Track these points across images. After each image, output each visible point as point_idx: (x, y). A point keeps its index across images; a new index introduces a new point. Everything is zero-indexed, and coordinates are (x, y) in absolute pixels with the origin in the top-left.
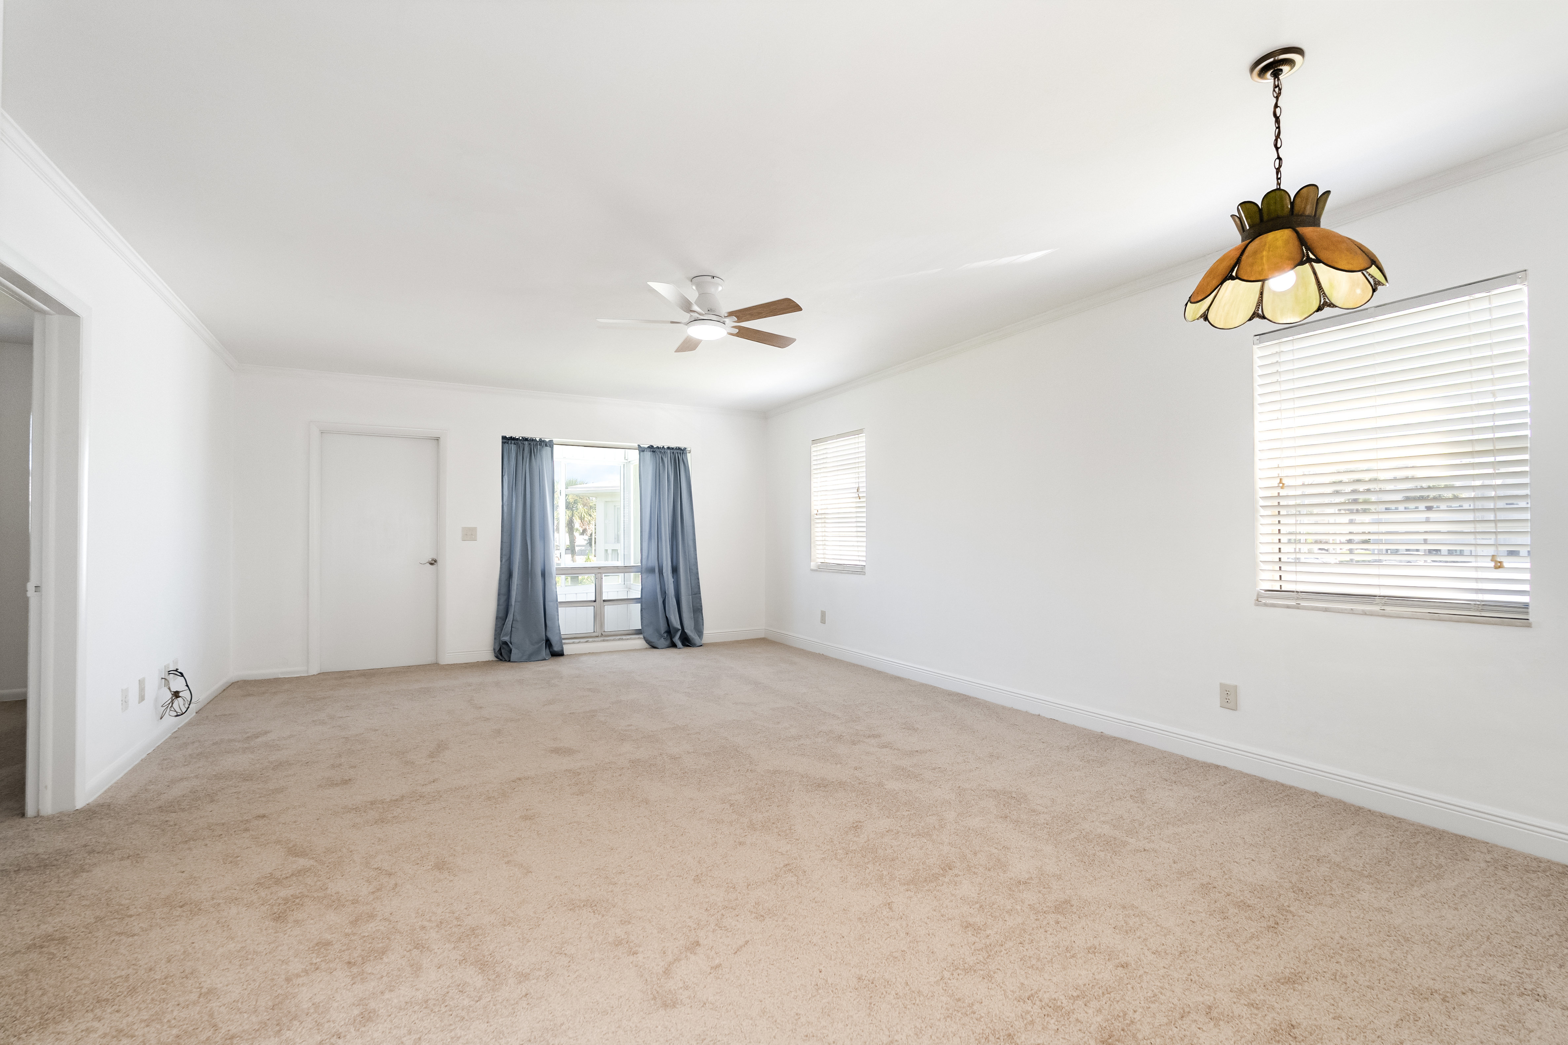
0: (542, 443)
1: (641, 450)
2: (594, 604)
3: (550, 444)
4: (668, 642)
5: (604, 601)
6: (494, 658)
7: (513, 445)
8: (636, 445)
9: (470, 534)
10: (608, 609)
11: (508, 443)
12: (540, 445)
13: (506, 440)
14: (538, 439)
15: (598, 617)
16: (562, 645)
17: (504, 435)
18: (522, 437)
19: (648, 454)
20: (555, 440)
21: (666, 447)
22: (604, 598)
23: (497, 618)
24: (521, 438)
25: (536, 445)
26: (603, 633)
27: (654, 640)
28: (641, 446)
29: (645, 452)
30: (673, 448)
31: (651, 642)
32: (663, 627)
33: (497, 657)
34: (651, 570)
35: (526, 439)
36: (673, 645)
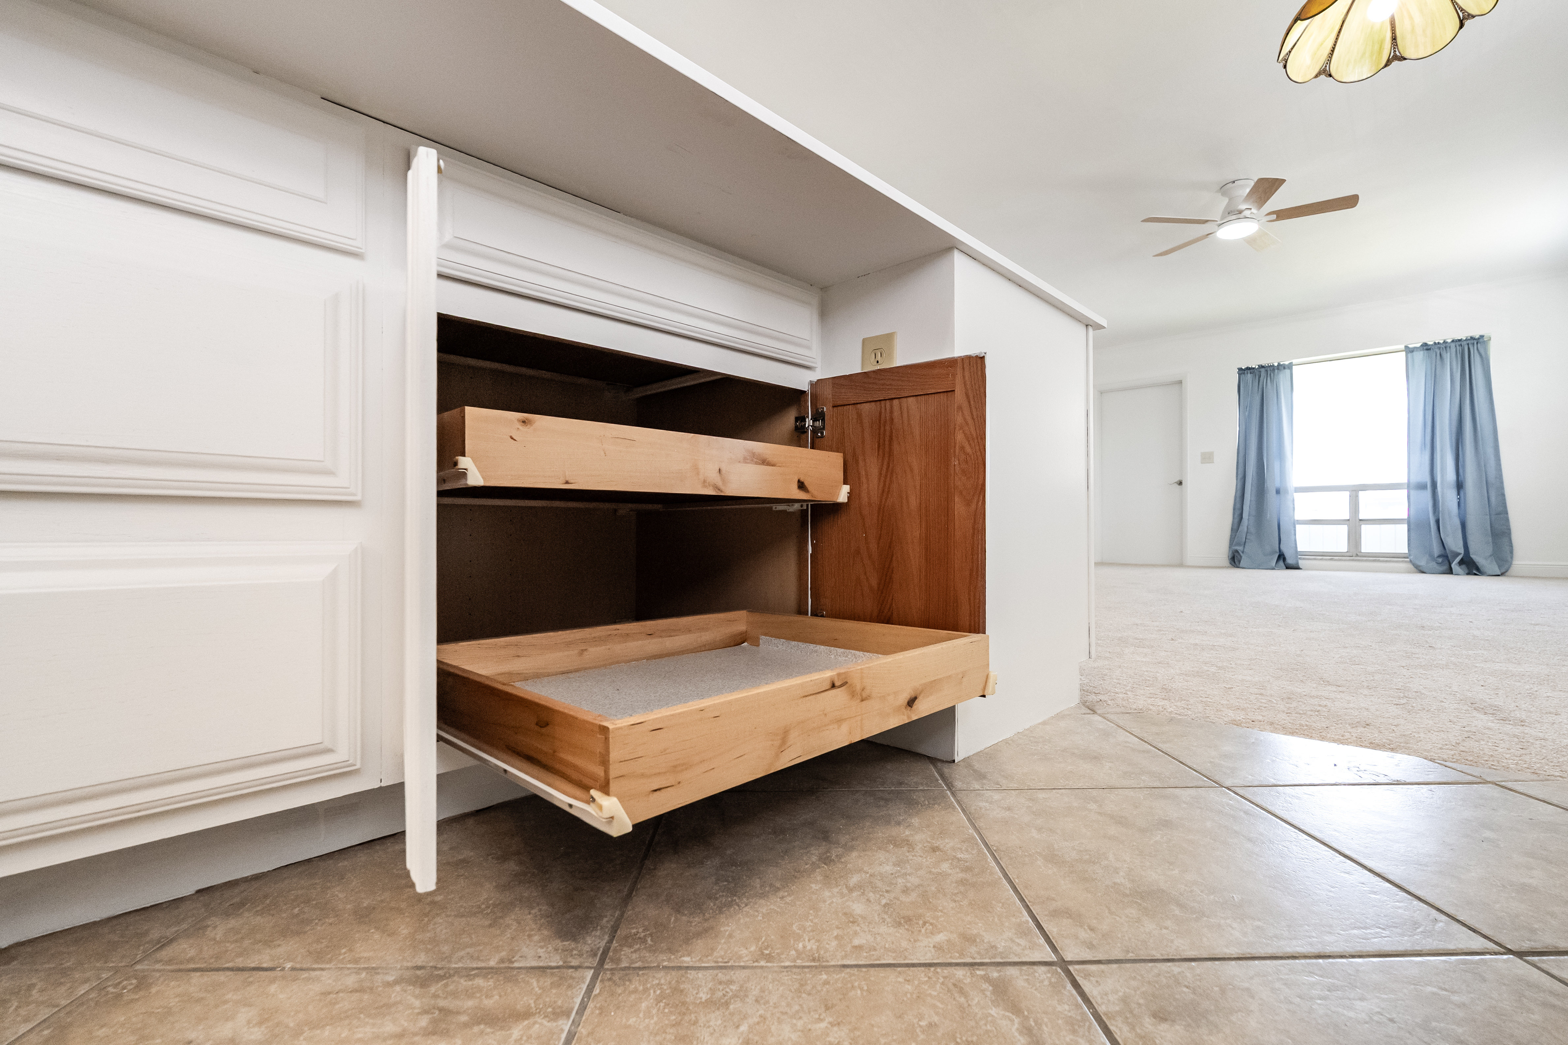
0: (1281, 367)
1: (1409, 350)
2: (1347, 522)
3: (1290, 367)
4: (1445, 567)
5: (1360, 520)
6: (1228, 565)
7: (1249, 374)
8: (1402, 347)
9: (1207, 458)
10: (1365, 528)
11: (1244, 373)
12: (1278, 369)
13: (1241, 371)
14: (1276, 364)
15: (1354, 538)
16: (1297, 559)
17: (1240, 367)
18: (1259, 366)
19: (1419, 356)
20: (1295, 361)
21: (1449, 341)
22: (1360, 518)
23: (1232, 530)
24: (1257, 367)
25: (1274, 370)
26: (1358, 554)
27: (1422, 563)
28: (1410, 346)
29: (1414, 353)
30: (1460, 340)
31: (1419, 566)
32: (1437, 550)
33: (1230, 563)
34: (1421, 487)
35: (1261, 367)
36: (1450, 571)
